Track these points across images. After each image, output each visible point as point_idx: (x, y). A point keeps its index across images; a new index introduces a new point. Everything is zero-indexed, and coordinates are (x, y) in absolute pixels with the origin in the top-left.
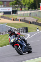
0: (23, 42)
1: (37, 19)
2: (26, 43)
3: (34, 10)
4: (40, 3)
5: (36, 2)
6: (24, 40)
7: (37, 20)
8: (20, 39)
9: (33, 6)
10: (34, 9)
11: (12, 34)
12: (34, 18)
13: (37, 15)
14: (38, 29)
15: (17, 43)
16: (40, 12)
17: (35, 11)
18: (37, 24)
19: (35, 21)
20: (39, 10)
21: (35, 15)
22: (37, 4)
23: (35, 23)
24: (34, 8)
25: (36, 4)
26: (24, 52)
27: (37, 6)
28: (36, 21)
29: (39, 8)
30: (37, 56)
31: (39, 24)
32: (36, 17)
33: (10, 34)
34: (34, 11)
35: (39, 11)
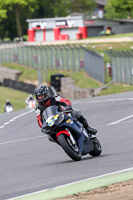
0: (79, 126)
1: (18, 71)
2: (86, 126)
3: (8, 42)
4: (28, 20)
5: (15, 17)
6: (82, 119)
7: (19, 74)
8: (69, 115)
9: (6, 29)
10: (7, 39)
11: (45, 101)
12: (10, 67)
13: (20, 57)
14: (8, 104)
15: (63, 128)
16: (27, 47)
17: (13, 46)
18: (19, 86)
19: (13, 78)
20: (25, 40)
21: (12, 58)
22: (17, 21)
23: (14, 82)
24: (8, 37)
25: (15, 22)
26: (84, 154)
27: (19, 28)
28: (17, 78)
29: (25, 37)
30: (20, 189)
31: (26, 87)
32: (14, 64)
33: (41, 103)
34: (7, 46)
35: (25, 43)
